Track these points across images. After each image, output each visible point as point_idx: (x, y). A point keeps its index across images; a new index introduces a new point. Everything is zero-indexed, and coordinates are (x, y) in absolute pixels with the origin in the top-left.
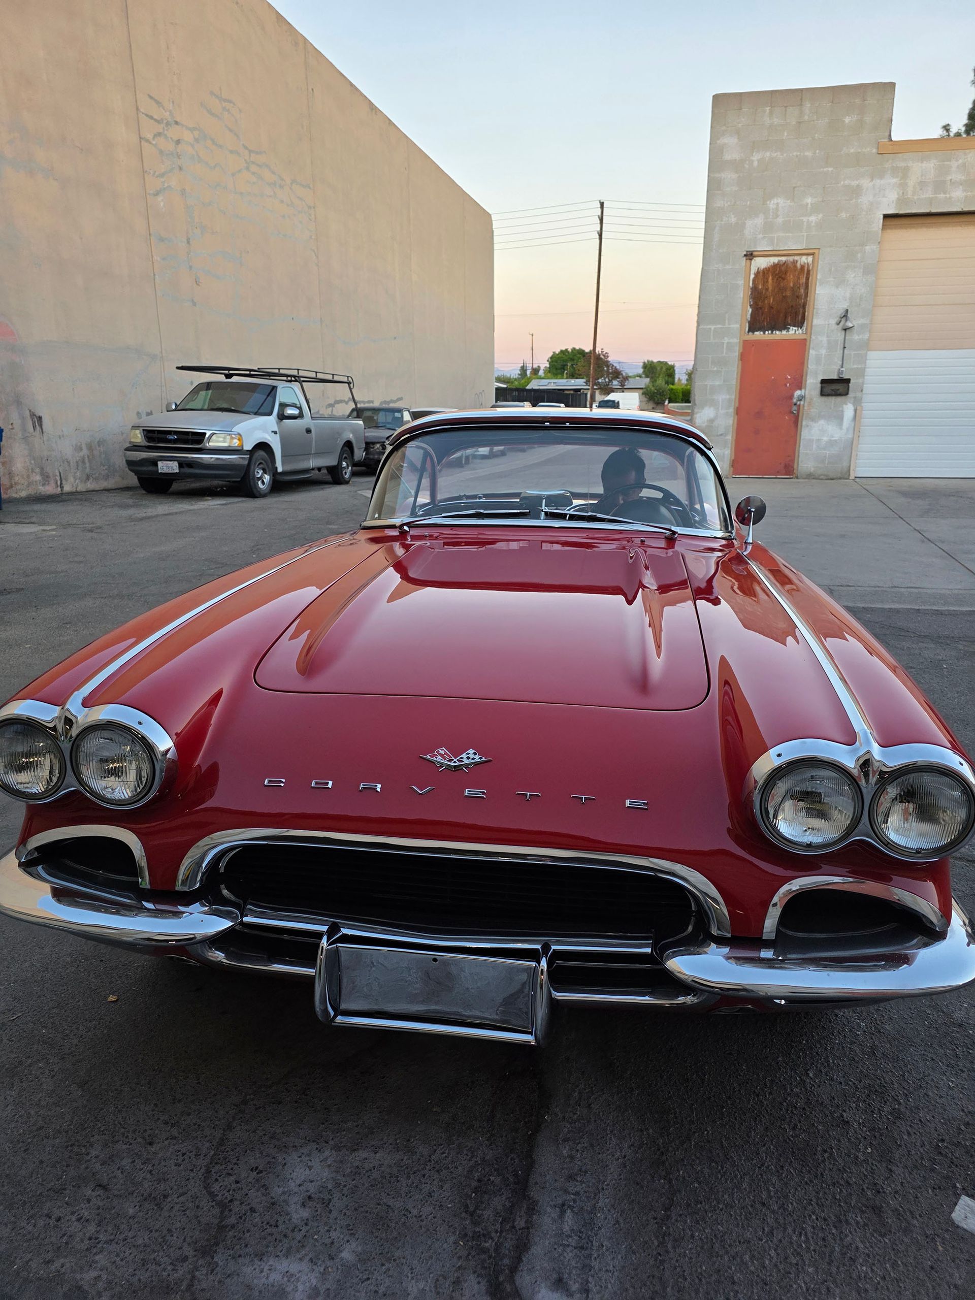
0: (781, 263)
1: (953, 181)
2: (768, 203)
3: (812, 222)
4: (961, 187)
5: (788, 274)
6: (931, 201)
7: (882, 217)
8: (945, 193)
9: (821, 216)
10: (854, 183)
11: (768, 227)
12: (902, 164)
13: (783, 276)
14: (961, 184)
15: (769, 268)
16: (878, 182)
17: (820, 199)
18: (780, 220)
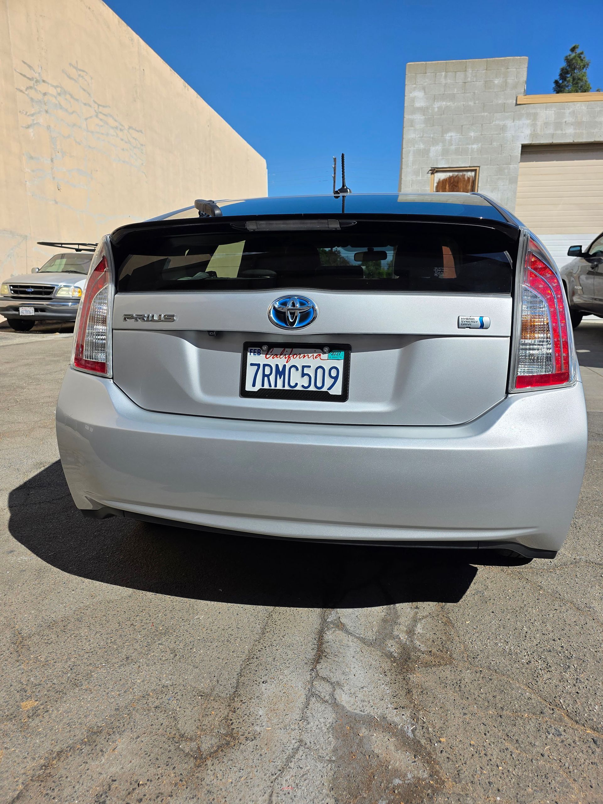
0: (455, 176)
1: (567, 122)
2: (445, 135)
3: (474, 148)
4: (572, 127)
5: (459, 184)
6: (553, 135)
7: (521, 146)
8: (562, 130)
9: (480, 145)
10: (501, 123)
11: (445, 152)
12: (533, 111)
13: (456, 184)
14: (572, 125)
15: (446, 179)
16: (517, 123)
17: (480, 134)
18: (453, 147)
